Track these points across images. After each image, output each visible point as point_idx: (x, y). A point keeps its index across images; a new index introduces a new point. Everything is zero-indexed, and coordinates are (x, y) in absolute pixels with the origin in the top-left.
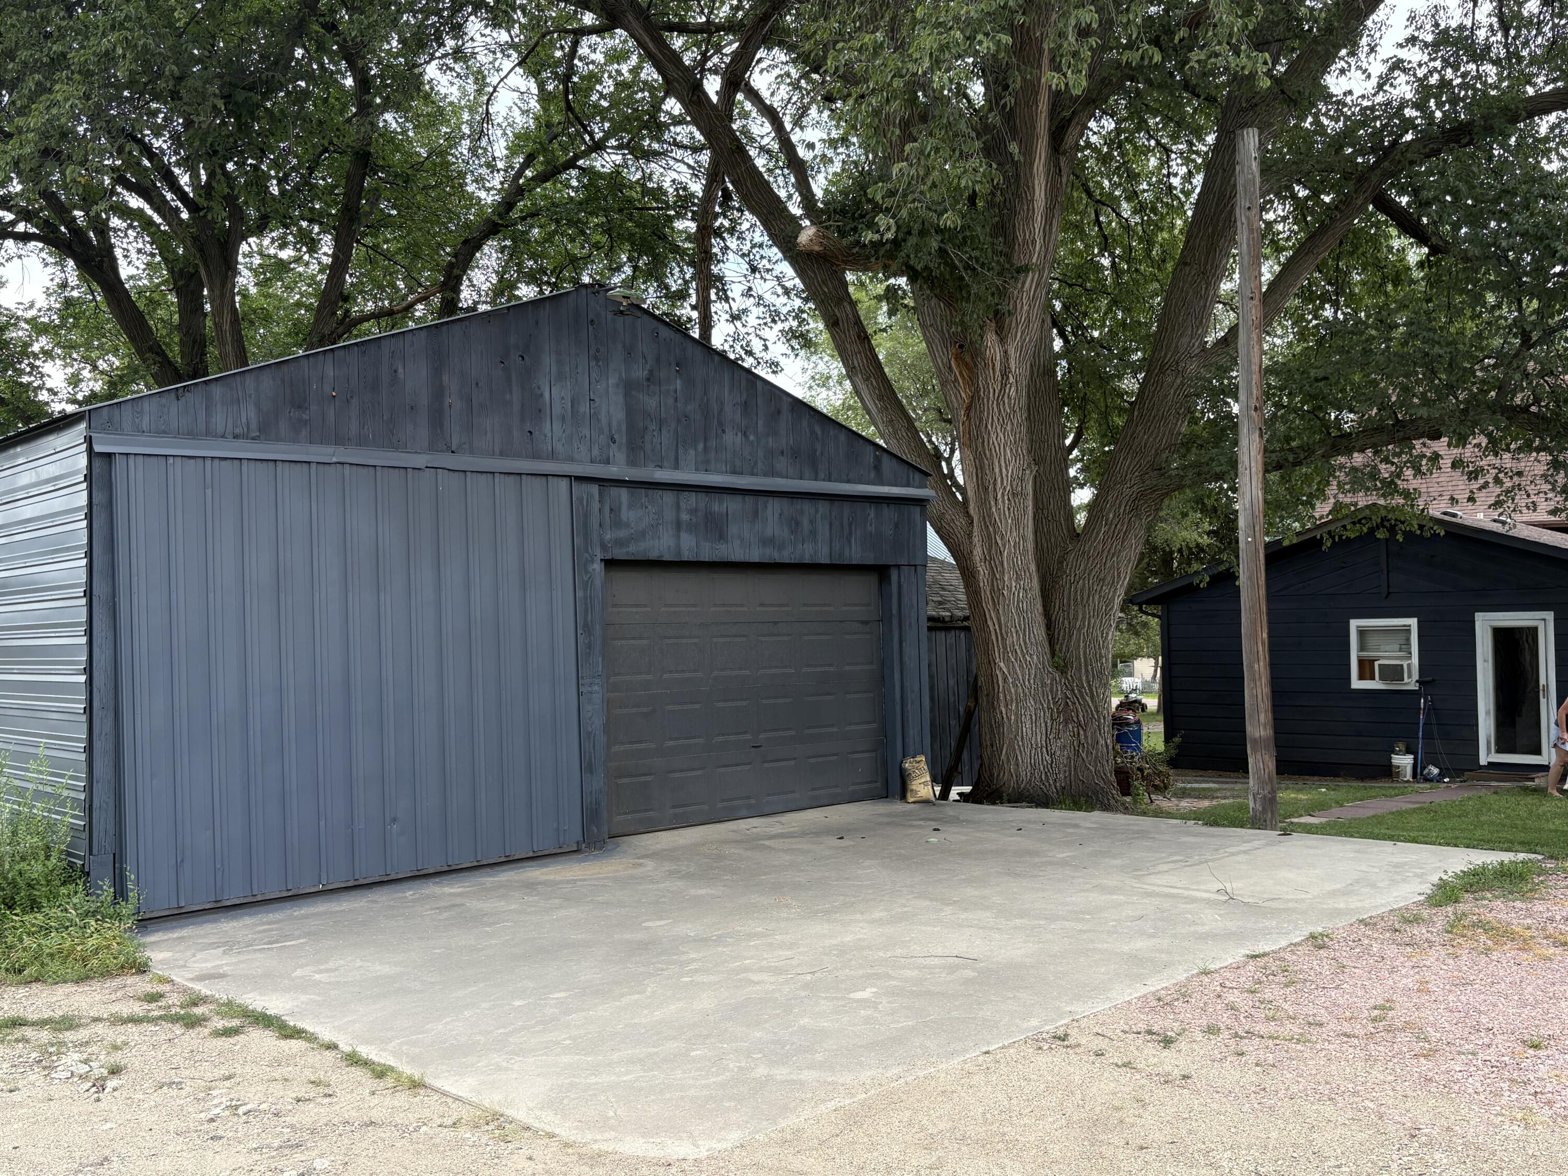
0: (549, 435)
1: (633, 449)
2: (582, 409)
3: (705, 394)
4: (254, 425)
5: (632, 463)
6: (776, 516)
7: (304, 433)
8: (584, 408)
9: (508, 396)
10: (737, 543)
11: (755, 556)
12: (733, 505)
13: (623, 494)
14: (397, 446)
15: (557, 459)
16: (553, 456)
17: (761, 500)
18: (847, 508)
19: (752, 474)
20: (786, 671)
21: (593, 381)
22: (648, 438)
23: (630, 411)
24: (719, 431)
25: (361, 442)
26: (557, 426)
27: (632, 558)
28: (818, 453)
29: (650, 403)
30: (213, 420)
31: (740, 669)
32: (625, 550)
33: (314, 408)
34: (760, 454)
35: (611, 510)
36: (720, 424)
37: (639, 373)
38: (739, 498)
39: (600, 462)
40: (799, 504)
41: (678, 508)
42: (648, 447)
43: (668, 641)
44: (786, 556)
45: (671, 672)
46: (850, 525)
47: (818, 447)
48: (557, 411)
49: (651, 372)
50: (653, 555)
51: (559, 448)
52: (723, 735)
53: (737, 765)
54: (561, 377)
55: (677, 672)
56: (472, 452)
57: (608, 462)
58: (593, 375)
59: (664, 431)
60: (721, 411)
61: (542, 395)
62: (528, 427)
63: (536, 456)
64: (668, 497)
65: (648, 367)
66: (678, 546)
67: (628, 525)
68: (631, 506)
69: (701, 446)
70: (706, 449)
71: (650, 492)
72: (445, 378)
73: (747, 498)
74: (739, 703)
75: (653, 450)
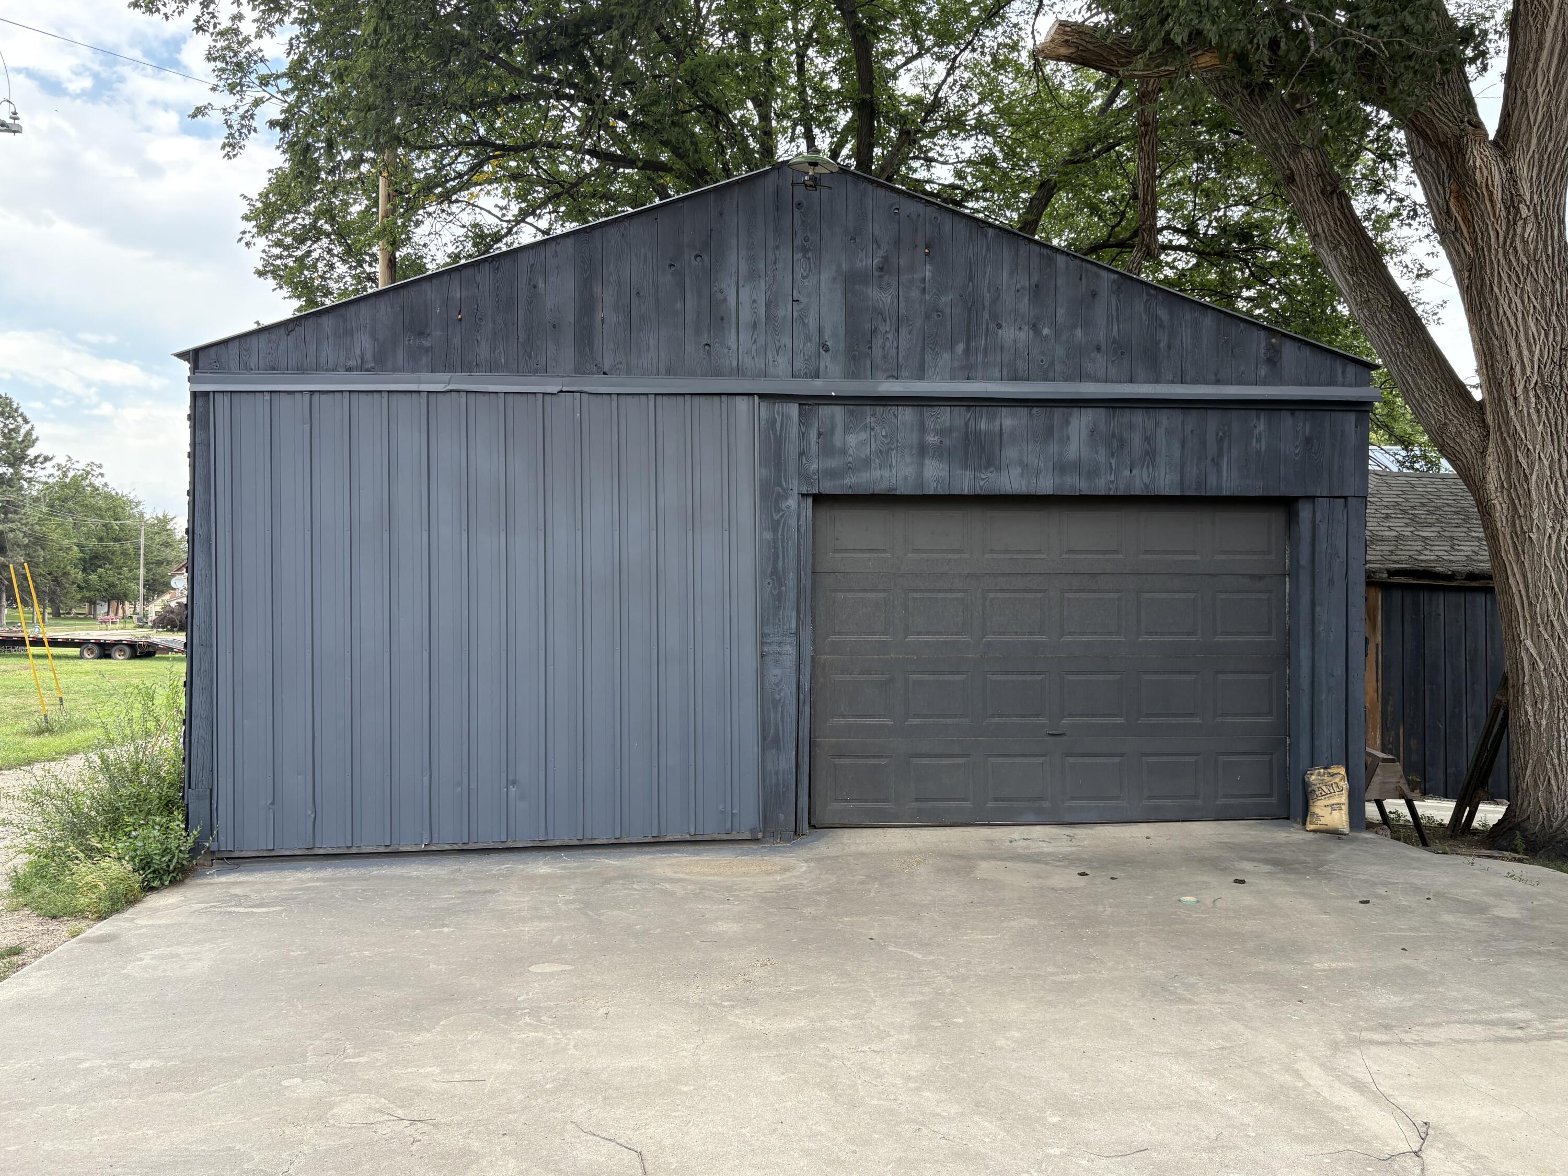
0: (734, 347)
1: (854, 357)
2: (781, 313)
3: (971, 279)
4: (369, 356)
5: (853, 374)
6: (1085, 432)
7: (424, 360)
8: (784, 311)
9: (679, 306)
10: (1016, 471)
11: (1046, 485)
12: (1008, 420)
13: (838, 412)
14: (537, 370)
15: (744, 375)
16: (738, 372)
17: (1058, 412)
18: (1213, 420)
19: (1046, 380)
20: (1109, 638)
21: (798, 277)
22: (878, 342)
23: (852, 312)
24: (992, 326)
25: (493, 367)
26: (745, 336)
27: (850, 492)
28: (1163, 345)
29: (883, 298)
30: (324, 354)
31: (1031, 633)
32: (837, 483)
33: (437, 333)
34: (1060, 351)
35: (819, 434)
36: (994, 317)
37: (869, 261)
38: (1023, 411)
39: (806, 376)
40: (1126, 416)
41: (922, 429)
42: (878, 353)
43: (916, 595)
44: (1100, 486)
45: (919, 633)
46: (1220, 441)
47: (1163, 338)
48: (746, 315)
49: (886, 259)
50: (881, 488)
51: (747, 362)
52: (1000, 716)
53: (1024, 756)
54: (753, 275)
55: (928, 633)
56: (629, 371)
57: (817, 375)
58: (799, 270)
59: (903, 331)
60: (995, 300)
61: (725, 300)
62: (705, 339)
63: (716, 372)
64: (907, 415)
65: (881, 253)
66: (920, 474)
67: (844, 452)
68: (848, 429)
69: (961, 347)
70: (967, 350)
71: (879, 410)
72: (597, 290)
73: (1035, 410)
74: (1029, 678)
75: (885, 357)
